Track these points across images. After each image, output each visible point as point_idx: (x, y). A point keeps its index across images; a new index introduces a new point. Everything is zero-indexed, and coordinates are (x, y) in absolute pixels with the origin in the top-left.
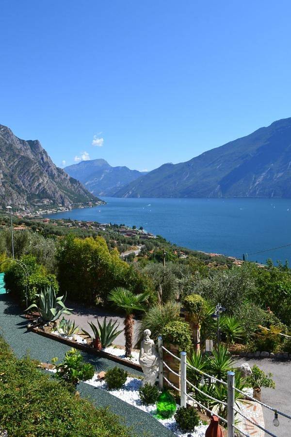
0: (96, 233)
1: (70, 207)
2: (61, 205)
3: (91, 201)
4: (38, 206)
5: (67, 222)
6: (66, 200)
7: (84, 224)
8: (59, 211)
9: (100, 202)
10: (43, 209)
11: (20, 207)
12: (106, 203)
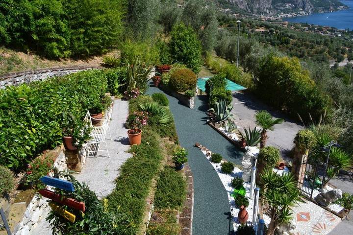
0: (329, 39)
1: (310, 11)
2: (302, 9)
3: (332, 5)
4: (281, 10)
5: (304, 26)
6: (307, 5)
7: (320, 29)
8: (299, 15)
9: (342, 7)
10: (285, 13)
11: (265, 10)
12: (348, 8)
